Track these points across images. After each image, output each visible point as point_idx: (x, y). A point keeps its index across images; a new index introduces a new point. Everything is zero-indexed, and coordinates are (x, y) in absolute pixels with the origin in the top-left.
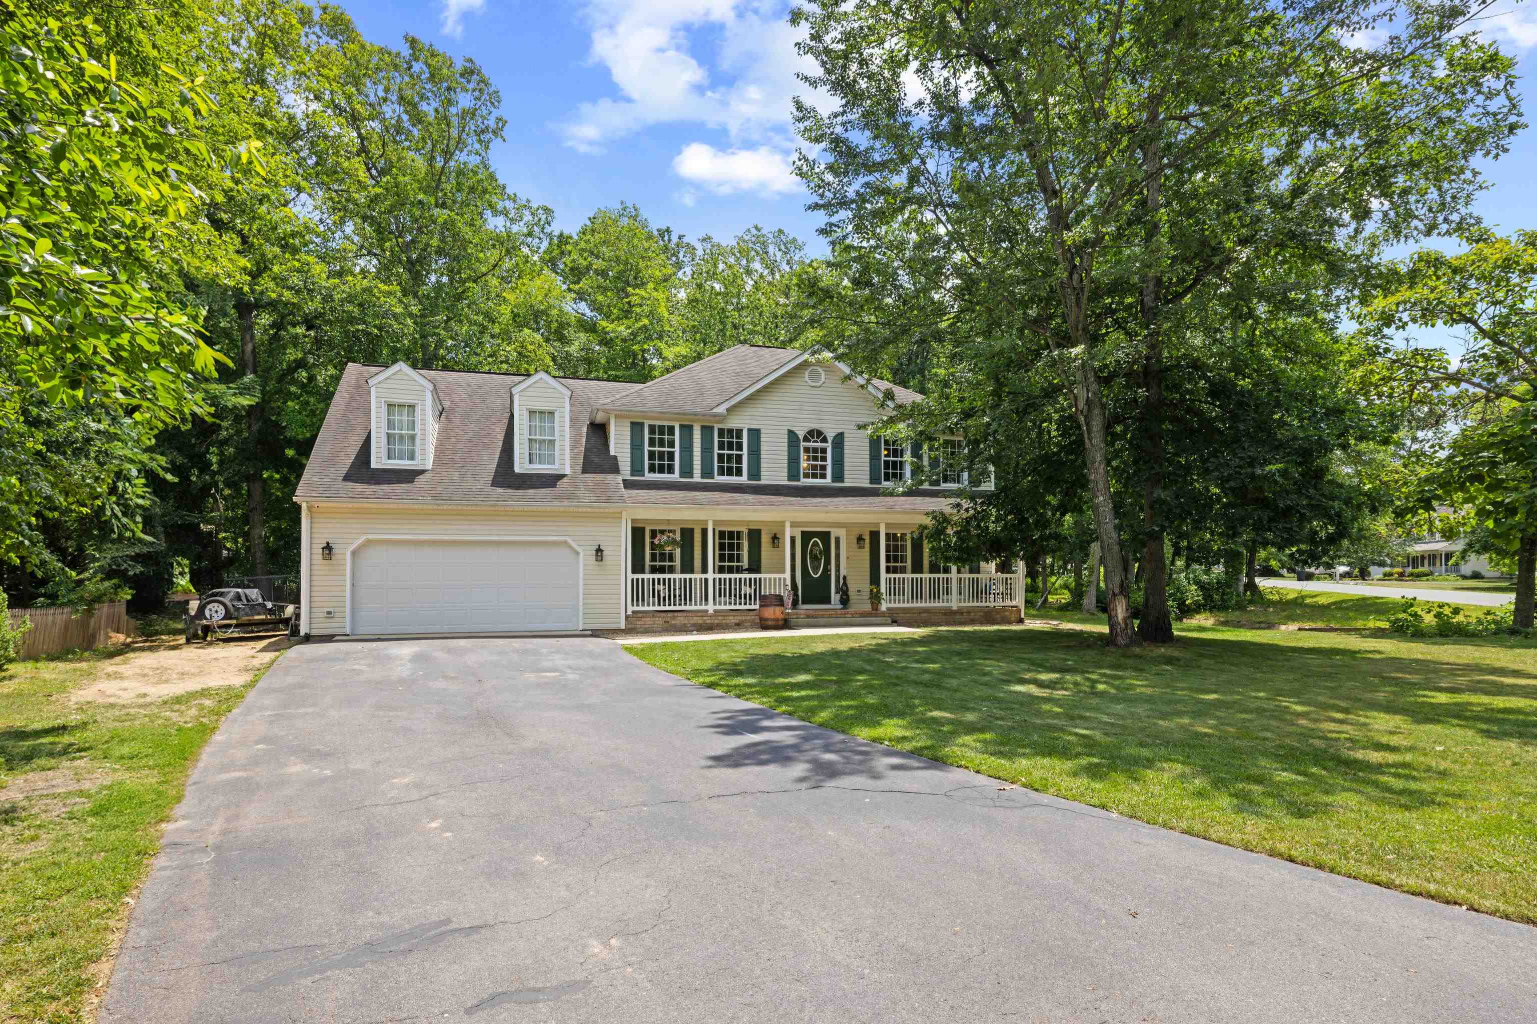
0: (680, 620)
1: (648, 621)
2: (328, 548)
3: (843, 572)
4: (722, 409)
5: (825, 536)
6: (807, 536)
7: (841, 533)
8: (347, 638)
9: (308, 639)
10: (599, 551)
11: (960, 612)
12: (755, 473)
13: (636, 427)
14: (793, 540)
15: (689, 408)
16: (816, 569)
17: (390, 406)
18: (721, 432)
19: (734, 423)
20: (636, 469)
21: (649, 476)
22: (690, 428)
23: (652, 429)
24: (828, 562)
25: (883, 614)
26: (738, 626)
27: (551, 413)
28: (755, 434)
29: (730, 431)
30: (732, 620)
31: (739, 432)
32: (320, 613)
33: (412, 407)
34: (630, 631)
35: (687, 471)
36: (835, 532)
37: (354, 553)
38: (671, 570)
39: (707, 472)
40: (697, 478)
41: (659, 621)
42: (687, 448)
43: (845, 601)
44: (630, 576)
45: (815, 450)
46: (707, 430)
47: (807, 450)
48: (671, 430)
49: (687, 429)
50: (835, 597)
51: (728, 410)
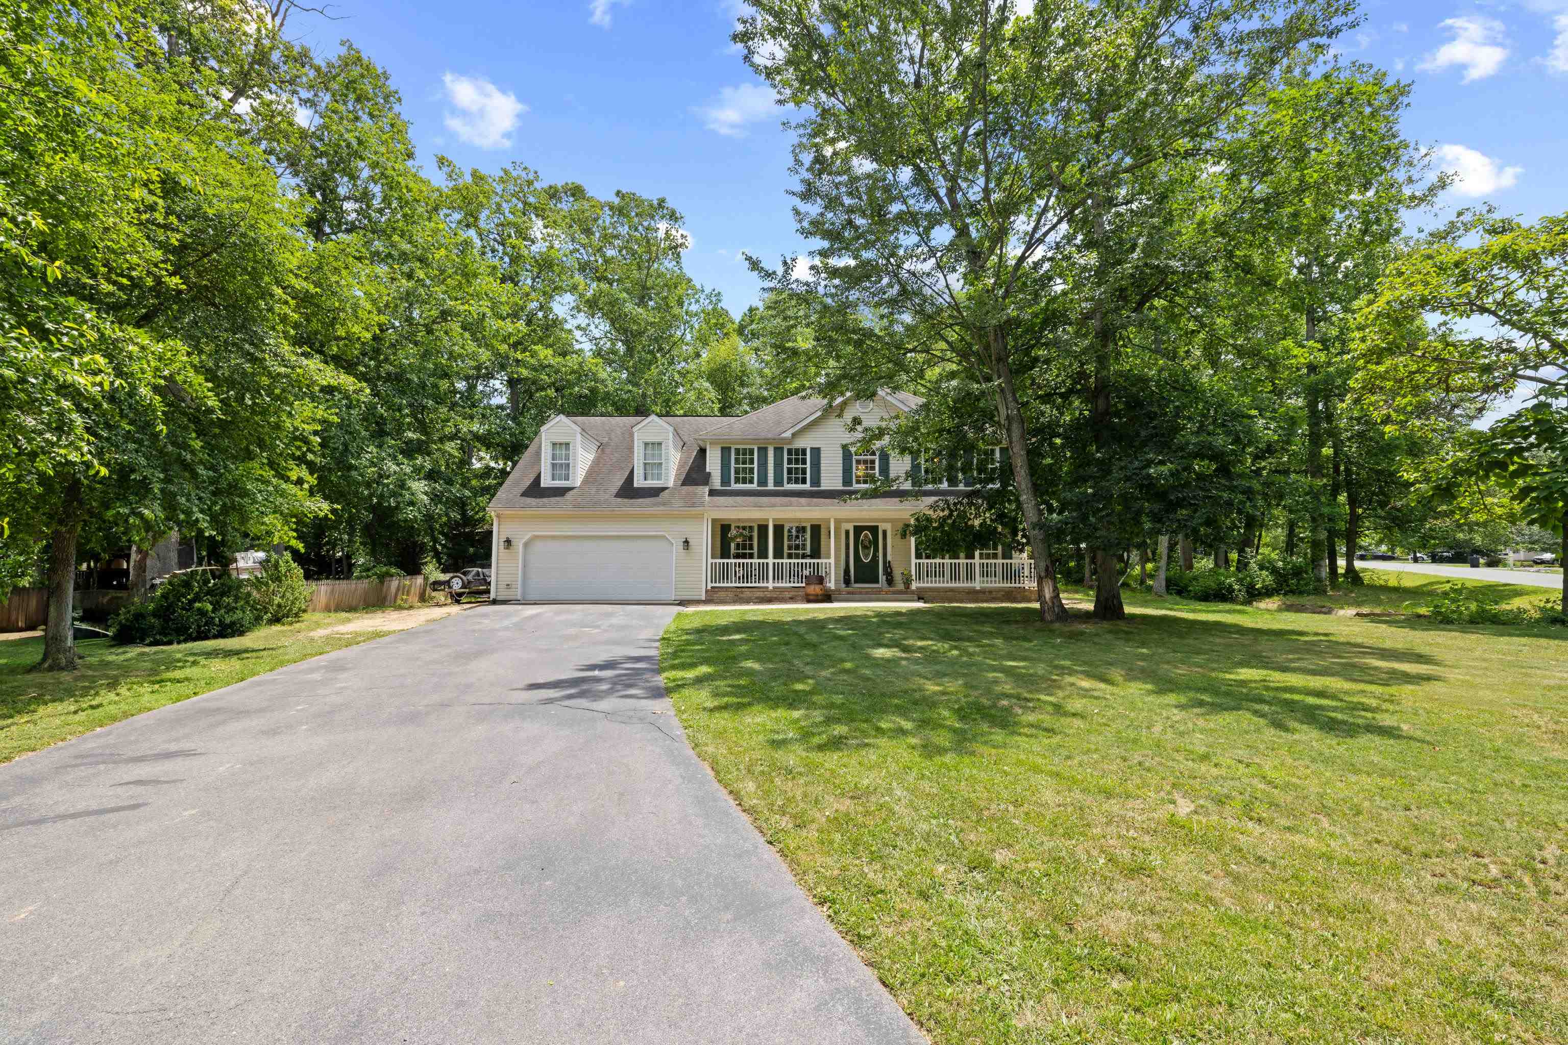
0: (747, 594)
1: (722, 594)
2: (508, 542)
3: (889, 558)
4: (788, 434)
5: (874, 530)
6: (858, 530)
7: (888, 527)
8: (518, 602)
9: (495, 602)
10: (686, 542)
11: (983, 591)
12: (816, 481)
13: (725, 451)
14: (847, 532)
15: (763, 435)
16: (866, 556)
17: (554, 444)
18: (790, 452)
19: (800, 444)
20: (725, 481)
21: (735, 486)
22: (766, 449)
23: (737, 451)
24: (876, 550)
25: (913, 592)
26: (792, 599)
27: (660, 444)
28: (816, 452)
29: (797, 450)
30: (787, 595)
31: (804, 452)
32: (502, 585)
33: (567, 444)
34: (707, 602)
35: (763, 482)
36: (882, 526)
37: (526, 545)
38: (751, 556)
39: (778, 482)
40: (771, 486)
41: (731, 595)
42: (763, 465)
43: (890, 581)
44: (710, 561)
45: (865, 462)
46: (778, 450)
47: (858, 462)
48: (751, 452)
49: (763, 451)
50: (882, 578)
51: (794, 435)
